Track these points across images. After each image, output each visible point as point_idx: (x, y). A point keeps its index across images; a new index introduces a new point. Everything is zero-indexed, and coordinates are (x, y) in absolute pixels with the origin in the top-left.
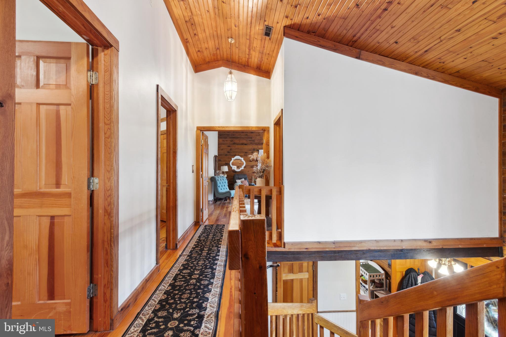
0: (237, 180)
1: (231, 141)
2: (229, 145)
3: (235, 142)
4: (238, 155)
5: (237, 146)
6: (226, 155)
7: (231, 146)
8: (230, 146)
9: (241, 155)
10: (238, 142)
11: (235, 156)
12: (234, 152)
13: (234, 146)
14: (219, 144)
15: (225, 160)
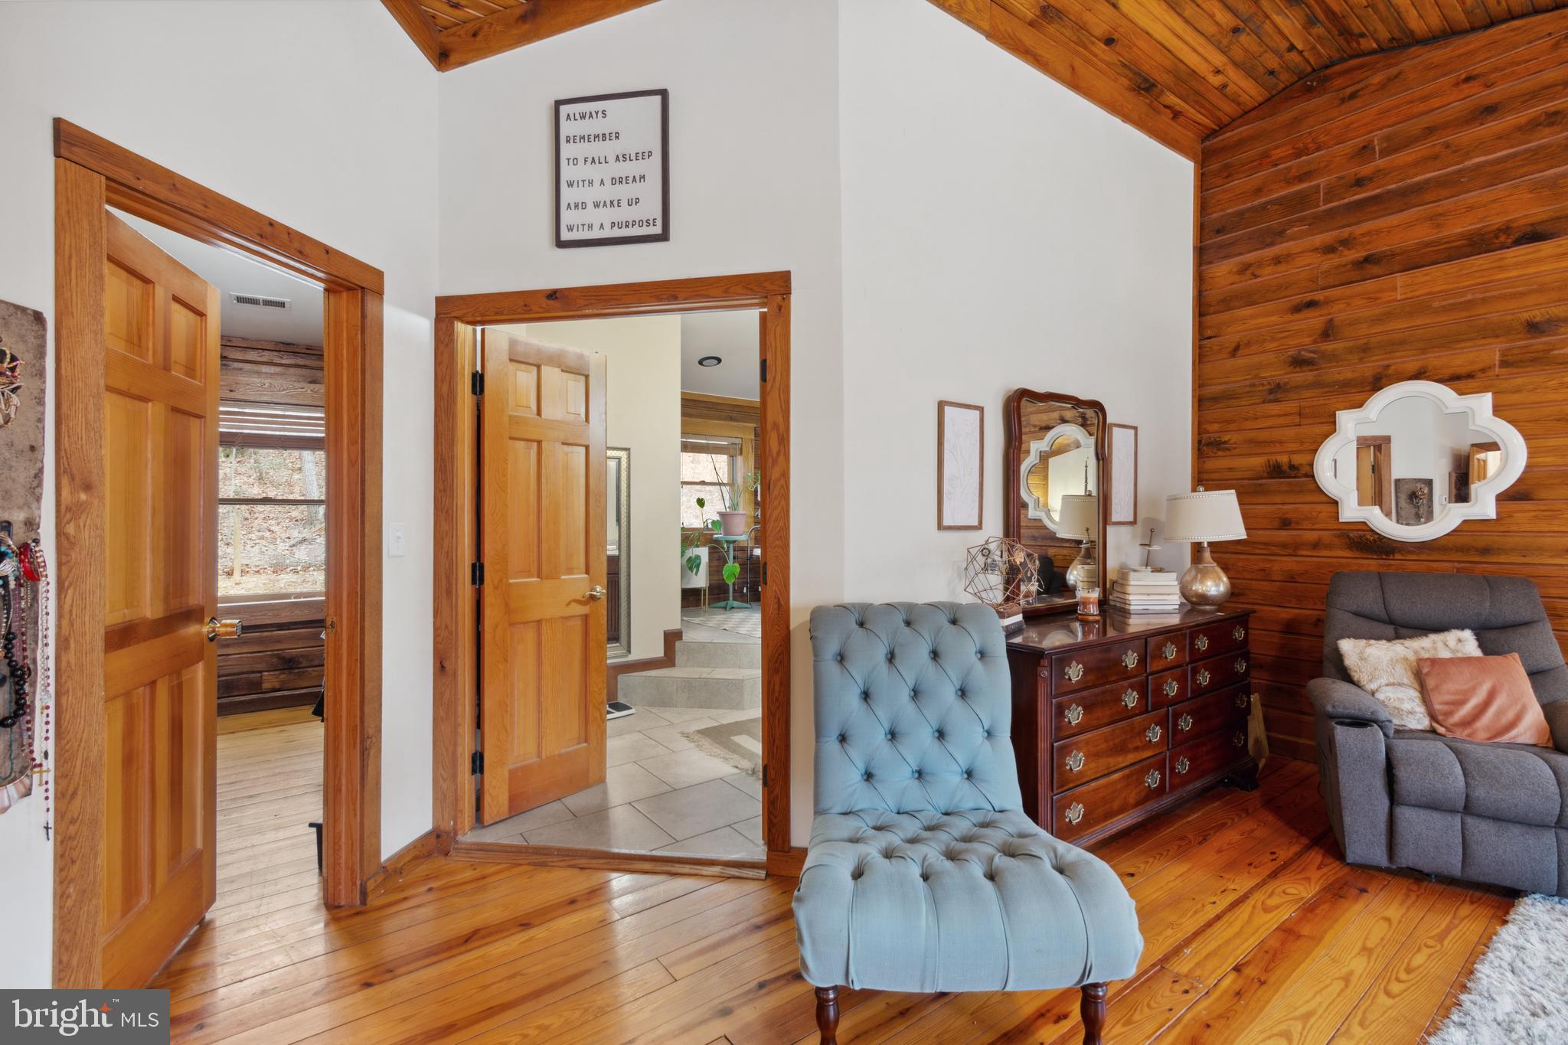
0: (1348, 647)
1: (1329, 249)
2: (1308, 297)
3: (1380, 246)
4: (1419, 375)
5: (1400, 279)
6: (1277, 391)
7: (1329, 293)
8: (1319, 296)
9: (1459, 360)
10: (1423, 233)
11: (1377, 383)
12: (1365, 350)
13: (1369, 285)
14: (1203, 308)
15: (1263, 435)
